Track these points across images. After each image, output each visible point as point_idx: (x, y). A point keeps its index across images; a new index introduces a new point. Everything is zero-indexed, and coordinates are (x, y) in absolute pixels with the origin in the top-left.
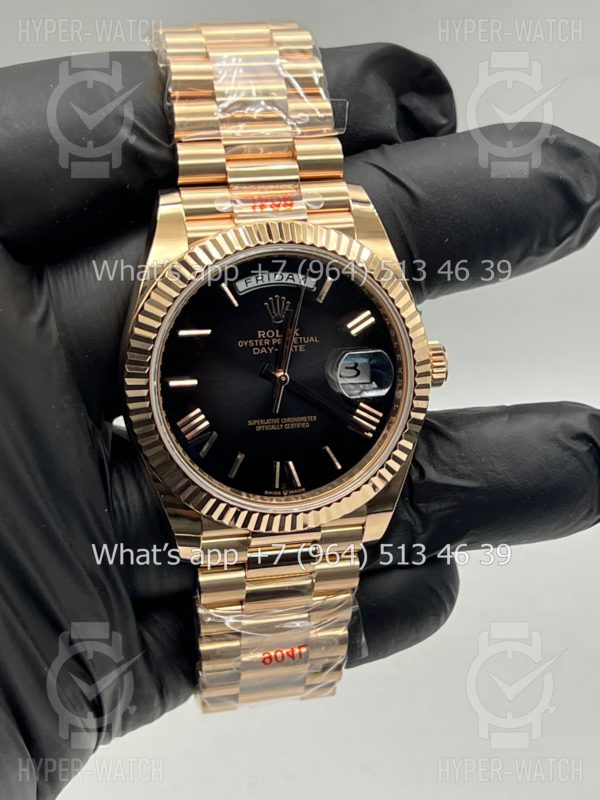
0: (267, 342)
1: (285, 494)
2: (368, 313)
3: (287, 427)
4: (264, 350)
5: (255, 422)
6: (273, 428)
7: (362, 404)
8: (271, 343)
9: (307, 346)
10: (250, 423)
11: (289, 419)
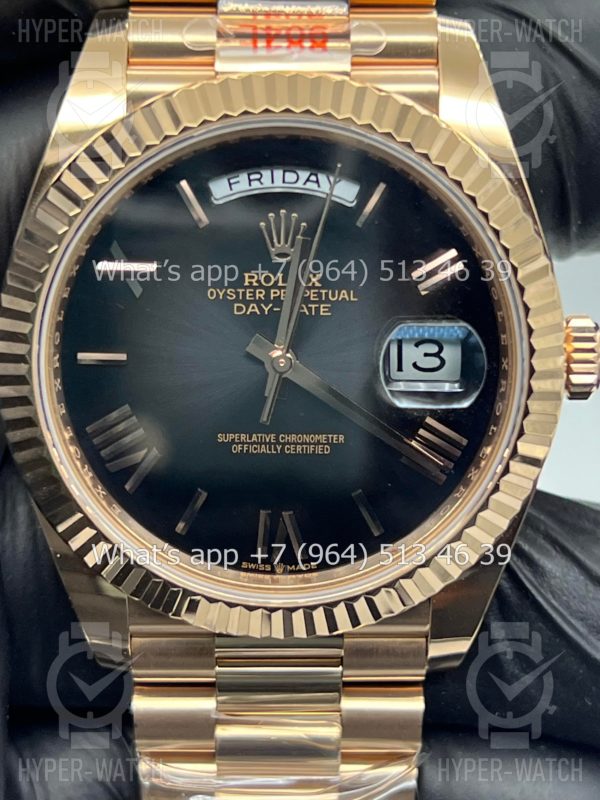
0: (260, 294)
1: (279, 570)
2: (453, 253)
3: (290, 450)
4: (253, 308)
5: (230, 436)
6: (263, 449)
7: (429, 420)
8: (267, 295)
9: (335, 306)
10: (221, 438)
11: (293, 438)
